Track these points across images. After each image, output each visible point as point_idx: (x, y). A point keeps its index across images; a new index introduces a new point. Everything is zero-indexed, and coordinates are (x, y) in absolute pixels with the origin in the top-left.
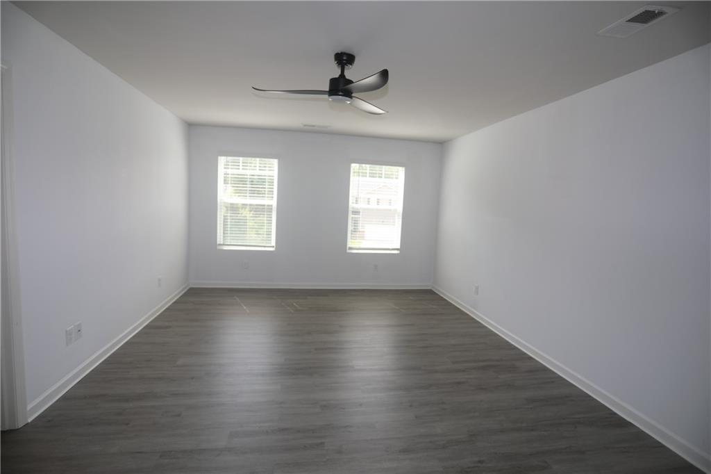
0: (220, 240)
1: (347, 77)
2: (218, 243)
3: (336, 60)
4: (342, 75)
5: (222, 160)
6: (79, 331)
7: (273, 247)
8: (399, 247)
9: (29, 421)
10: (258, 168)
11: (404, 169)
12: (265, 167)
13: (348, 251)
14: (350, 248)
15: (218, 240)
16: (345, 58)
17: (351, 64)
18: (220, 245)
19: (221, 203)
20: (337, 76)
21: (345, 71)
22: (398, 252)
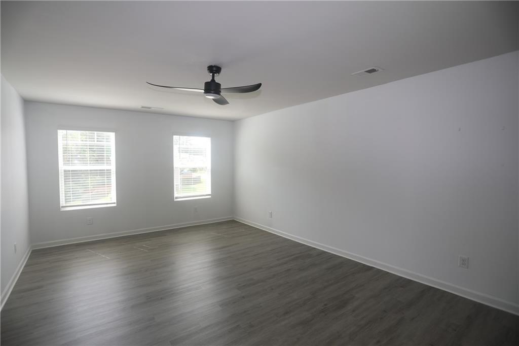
0: (62, 202)
1: (216, 81)
2: (61, 205)
3: (208, 70)
4: (213, 80)
5: (61, 133)
7: (115, 203)
8: (210, 193)
10: (96, 140)
11: (210, 139)
12: (103, 139)
13: (175, 200)
14: (176, 198)
15: (61, 203)
16: (214, 69)
17: (219, 73)
18: (62, 207)
19: (61, 170)
20: (210, 81)
21: (215, 77)
22: (210, 197)
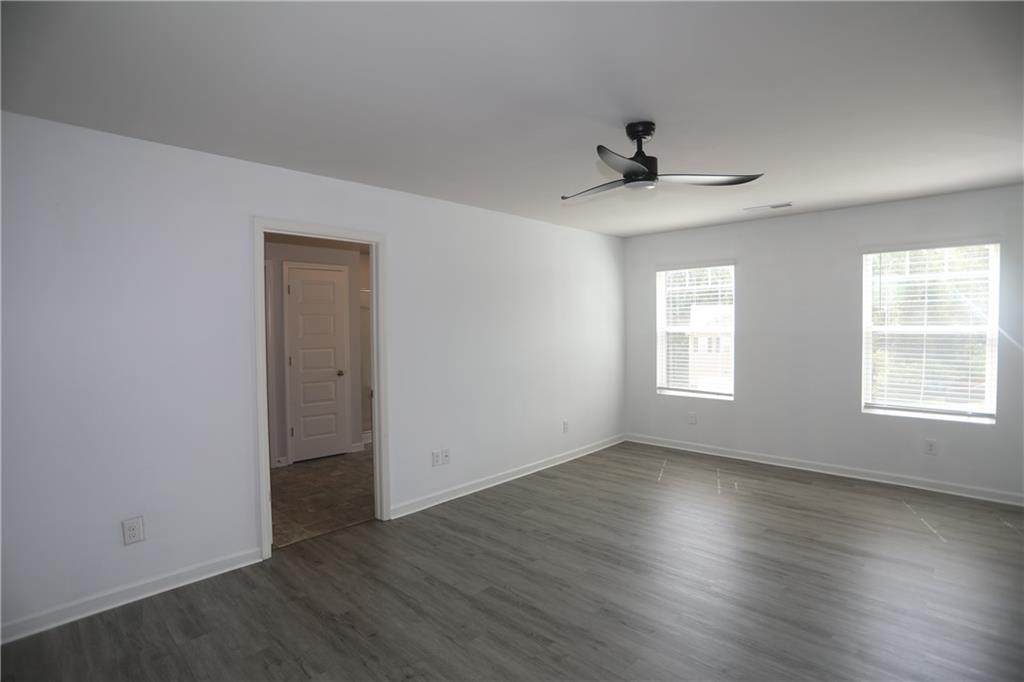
0: (662, 381)
2: (658, 385)
4: (640, 154)
5: (662, 278)
6: (447, 456)
7: (731, 395)
8: (994, 412)
9: (393, 518)
11: (998, 246)
12: (719, 278)
13: (864, 411)
14: (868, 406)
15: (656, 381)
16: (641, 129)
18: (660, 388)
19: (662, 333)
21: (643, 146)
22: (992, 422)
